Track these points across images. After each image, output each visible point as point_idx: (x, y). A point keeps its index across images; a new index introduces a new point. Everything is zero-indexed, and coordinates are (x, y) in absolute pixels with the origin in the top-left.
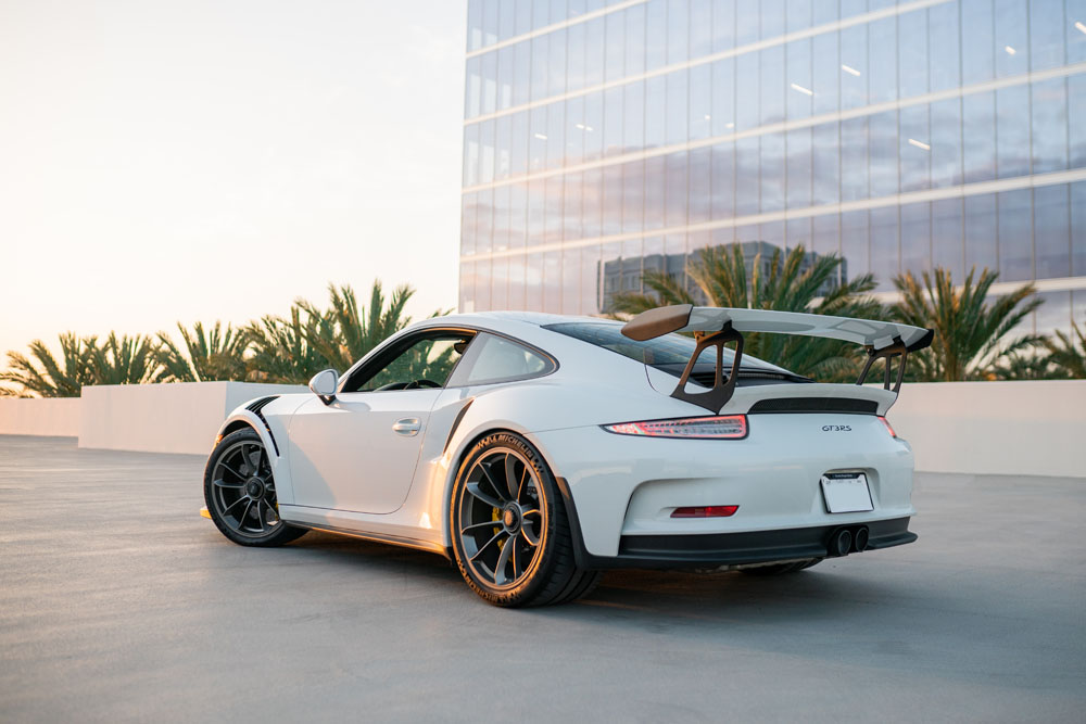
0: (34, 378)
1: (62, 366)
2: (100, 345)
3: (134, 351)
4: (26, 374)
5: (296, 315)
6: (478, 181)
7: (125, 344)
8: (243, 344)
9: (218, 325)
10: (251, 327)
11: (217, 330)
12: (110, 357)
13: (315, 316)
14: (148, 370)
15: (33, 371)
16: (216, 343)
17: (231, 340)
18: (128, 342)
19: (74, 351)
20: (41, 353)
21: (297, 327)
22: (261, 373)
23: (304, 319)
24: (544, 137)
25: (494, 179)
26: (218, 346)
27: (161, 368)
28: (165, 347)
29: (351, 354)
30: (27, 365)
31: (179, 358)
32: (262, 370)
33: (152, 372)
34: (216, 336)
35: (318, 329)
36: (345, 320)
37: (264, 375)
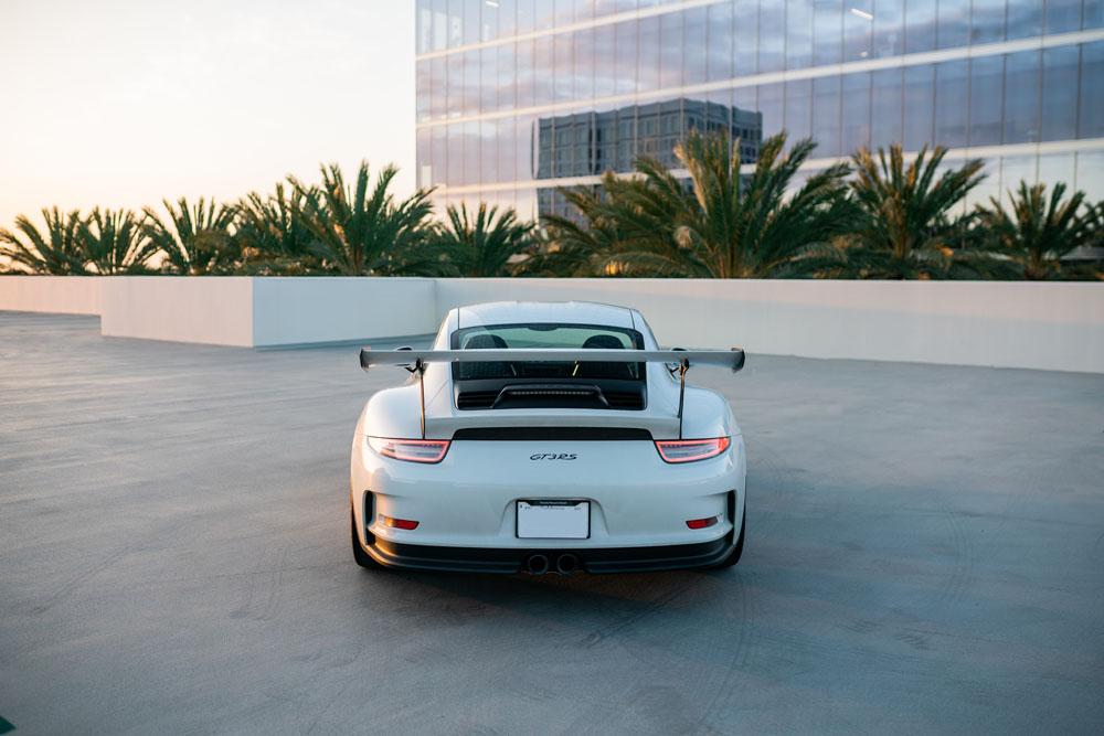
0: (20, 251)
1: (47, 238)
2: (83, 217)
3: (119, 226)
4: (12, 247)
5: (280, 189)
6: (431, 48)
7: (108, 218)
8: (229, 219)
9: (202, 201)
10: (239, 204)
11: (201, 206)
12: (94, 230)
13: (299, 191)
14: (133, 243)
15: (19, 245)
16: (201, 218)
17: (215, 217)
18: (112, 217)
19: (58, 225)
20: (27, 227)
21: (281, 203)
23: (288, 195)
24: (495, 5)
25: (448, 47)
26: (202, 221)
27: (147, 240)
28: (149, 221)
29: (346, 233)
30: (13, 240)
31: (165, 233)
32: (253, 246)
33: (137, 245)
34: (200, 211)
35: (303, 201)
36: (336, 201)
37: (256, 252)
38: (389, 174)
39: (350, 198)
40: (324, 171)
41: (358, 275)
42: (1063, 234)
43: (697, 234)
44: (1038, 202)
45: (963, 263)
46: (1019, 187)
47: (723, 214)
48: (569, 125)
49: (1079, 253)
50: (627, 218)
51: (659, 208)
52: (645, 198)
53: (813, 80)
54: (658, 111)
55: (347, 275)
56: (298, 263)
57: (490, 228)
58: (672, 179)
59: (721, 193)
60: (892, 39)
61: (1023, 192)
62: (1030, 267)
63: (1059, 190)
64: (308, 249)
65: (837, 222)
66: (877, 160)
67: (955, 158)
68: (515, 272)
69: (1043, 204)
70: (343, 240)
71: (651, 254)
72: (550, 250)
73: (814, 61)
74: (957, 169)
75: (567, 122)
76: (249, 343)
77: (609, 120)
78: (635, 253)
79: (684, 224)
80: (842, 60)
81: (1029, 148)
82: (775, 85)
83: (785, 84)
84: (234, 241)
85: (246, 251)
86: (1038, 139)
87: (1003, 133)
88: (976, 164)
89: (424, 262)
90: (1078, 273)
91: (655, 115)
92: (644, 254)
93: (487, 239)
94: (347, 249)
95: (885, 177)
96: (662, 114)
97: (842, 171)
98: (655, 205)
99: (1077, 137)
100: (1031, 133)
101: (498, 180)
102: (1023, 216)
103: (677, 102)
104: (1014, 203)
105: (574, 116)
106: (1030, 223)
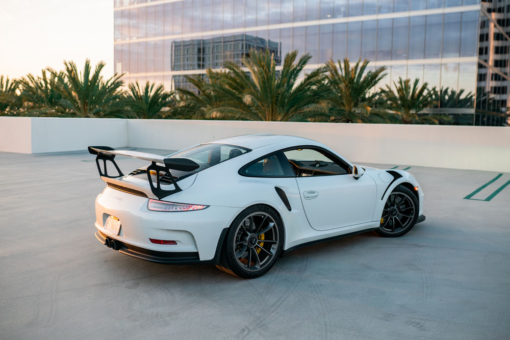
5: (44, 73)
6: (122, 4)
8: (16, 87)
9: (2, 77)
10: (22, 80)
13: (54, 75)
17: (9, 85)
21: (45, 80)
22: (30, 103)
23: (49, 76)
25: (130, 4)
26: (2, 87)
29: (78, 95)
32: (30, 101)
34: (1, 82)
35: (56, 79)
36: (74, 79)
37: (31, 104)
38: (101, 66)
39: (81, 78)
40: (66, 64)
41: (85, 117)
42: (418, 102)
43: (255, 99)
44: (407, 87)
45: (377, 115)
46: (399, 80)
47: (268, 89)
48: (190, 44)
49: (425, 111)
50: (221, 91)
51: (237, 86)
52: (231, 82)
53: (306, 27)
54: (233, 39)
55: (80, 117)
56: (54, 111)
57: (151, 94)
58: (243, 72)
59: (266, 79)
60: (343, 9)
61: (401, 82)
62: (405, 116)
63: (417, 81)
64: (60, 103)
65: (322, 94)
66: (337, 65)
67: (373, 66)
68: (164, 116)
69: (410, 88)
70: (77, 99)
71: (233, 109)
72: (181, 105)
73: (307, 18)
74: (374, 71)
75: (189, 43)
76: (29, 152)
77: (209, 43)
78: (226, 108)
79: (249, 94)
80: (320, 18)
81: (403, 62)
82: (289, 29)
83: (294, 28)
84: (19, 98)
85: (26, 104)
86: (407, 58)
87: (391, 54)
88: (383, 69)
89: (119, 110)
90: (425, 120)
91: (232, 41)
92: (230, 108)
93: (150, 99)
94: (79, 104)
95: (342, 73)
96: (235, 41)
97: (324, 70)
98: (236, 85)
99: (424, 58)
100: (404, 55)
101: (155, 71)
102: (400, 93)
103: (243, 35)
104: (397, 87)
105: (192, 41)
106: (404, 96)
